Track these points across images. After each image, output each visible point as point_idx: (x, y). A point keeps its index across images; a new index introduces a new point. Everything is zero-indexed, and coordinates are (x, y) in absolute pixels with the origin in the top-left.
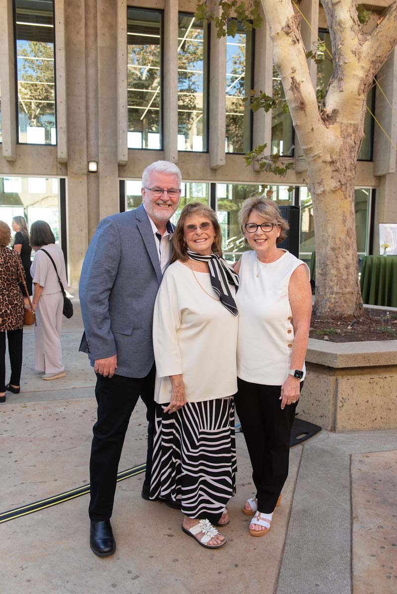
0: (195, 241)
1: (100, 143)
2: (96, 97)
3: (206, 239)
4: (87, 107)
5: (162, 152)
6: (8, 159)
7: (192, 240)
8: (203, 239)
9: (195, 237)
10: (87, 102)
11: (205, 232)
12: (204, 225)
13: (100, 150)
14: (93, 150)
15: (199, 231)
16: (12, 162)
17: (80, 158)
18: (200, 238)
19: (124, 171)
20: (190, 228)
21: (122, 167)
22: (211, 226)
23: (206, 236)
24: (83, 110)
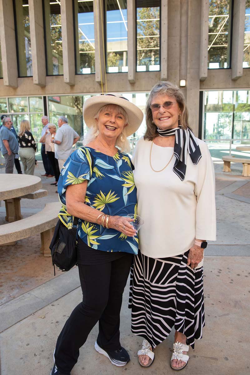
0: (159, 119)
1: (188, 66)
2: (187, 36)
3: (169, 117)
4: (180, 44)
5: (230, 70)
6: (131, 82)
7: (157, 118)
8: (166, 117)
9: (159, 116)
10: (180, 40)
11: (168, 110)
12: (167, 104)
13: (188, 71)
14: (183, 72)
15: (162, 110)
16: (133, 83)
17: (175, 78)
18: (163, 116)
19: (203, 85)
20: (154, 107)
21: (202, 82)
22: (175, 105)
23: (169, 115)
24: (178, 45)
